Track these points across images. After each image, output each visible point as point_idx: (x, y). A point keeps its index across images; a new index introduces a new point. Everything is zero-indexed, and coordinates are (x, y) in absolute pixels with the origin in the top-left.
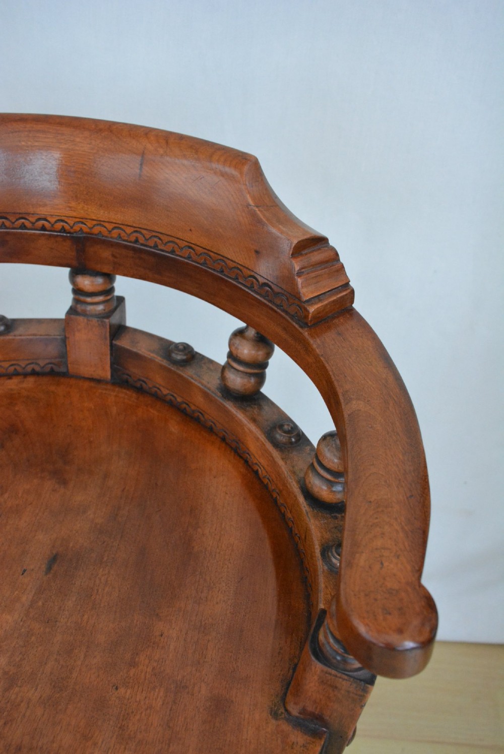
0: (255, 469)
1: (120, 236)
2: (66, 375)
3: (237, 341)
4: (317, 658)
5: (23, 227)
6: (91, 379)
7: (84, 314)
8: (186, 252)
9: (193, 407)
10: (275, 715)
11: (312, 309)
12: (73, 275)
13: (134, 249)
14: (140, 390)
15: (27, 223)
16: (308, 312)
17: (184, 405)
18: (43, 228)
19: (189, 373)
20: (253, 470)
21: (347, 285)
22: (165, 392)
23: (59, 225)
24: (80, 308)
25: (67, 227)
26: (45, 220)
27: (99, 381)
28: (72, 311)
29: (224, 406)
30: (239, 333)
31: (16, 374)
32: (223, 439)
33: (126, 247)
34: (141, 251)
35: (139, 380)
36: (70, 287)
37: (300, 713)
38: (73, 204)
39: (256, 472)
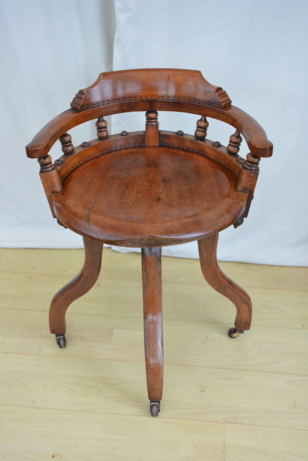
0: (209, 157)
1: (163, 99)
2: (145, 147)
3: (199, 122)
4: (245, 169)
5: (135, 100)
6: (153, 147)
7: (152, 125)
8: (183, 100)
9: (186, 147)
10: (235, 191)
11: (223, 104)
12: (147, 114)
13: (168, 102)
14: (168, 147)
15: (137, 99)
16: (222, 105)
17: (183, 147)
18: (141, 100)
19: (184, 136)
20: (208, 158)
21: (229, 99)
22: (176, 145)
23: (145, 98)
24: (150, 124)
25: (148, 98)
26: (142, 97)
27: (155, 147)
28: (147, 125)
29: (198, 142)
30: (200, 120)
31: (130, 148)
32: (197, 153)
33: (165, 102)
34: (169, 102)
35: (168, 144)
36: (145, 118)
37: (242, 189)
38: (149, 91)
39: (209, 158)
